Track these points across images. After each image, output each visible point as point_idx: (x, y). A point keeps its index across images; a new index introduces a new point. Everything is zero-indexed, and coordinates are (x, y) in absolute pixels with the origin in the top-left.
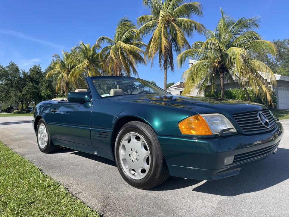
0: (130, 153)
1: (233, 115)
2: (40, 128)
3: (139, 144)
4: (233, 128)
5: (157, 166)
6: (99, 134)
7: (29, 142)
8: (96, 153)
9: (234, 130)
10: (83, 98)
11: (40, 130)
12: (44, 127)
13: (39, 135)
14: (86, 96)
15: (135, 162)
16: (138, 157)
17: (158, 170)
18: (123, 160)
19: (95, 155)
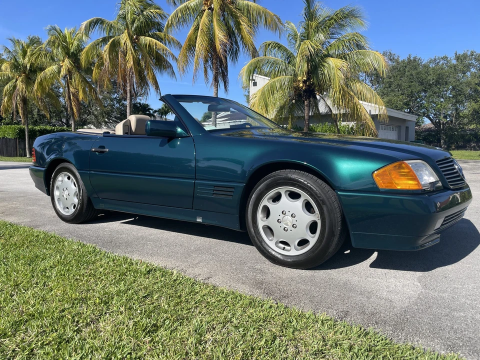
0: (281, 218)
1: (437, 162)
2: (59, 181)
3: (299, 204)
4: (438, 181)
5: (332, 233)
6: (214, 190)
7: (14, 206)
8: (199, 220)
9: (440, 184)
10: (172, 131)
11: (58, 183)
12: (69, 178)
13: (57, 193)
14: (179, 130)
15: (289, 230)
16: (295, 223)
17: (333, 241)
18: (264, 228)
19: (199, 224)
